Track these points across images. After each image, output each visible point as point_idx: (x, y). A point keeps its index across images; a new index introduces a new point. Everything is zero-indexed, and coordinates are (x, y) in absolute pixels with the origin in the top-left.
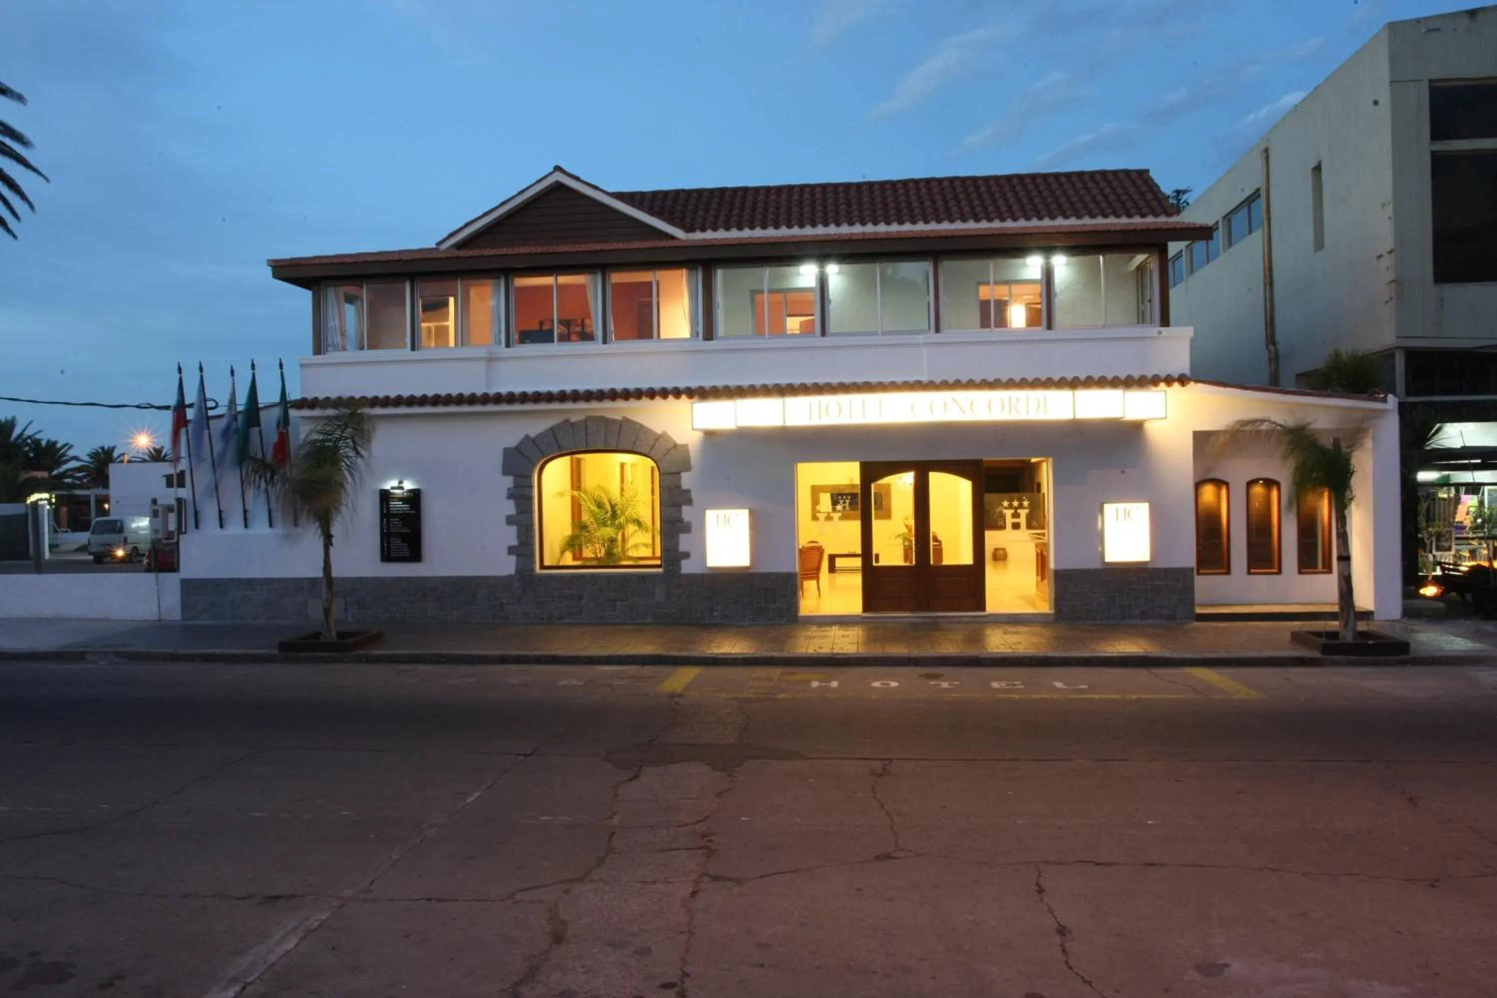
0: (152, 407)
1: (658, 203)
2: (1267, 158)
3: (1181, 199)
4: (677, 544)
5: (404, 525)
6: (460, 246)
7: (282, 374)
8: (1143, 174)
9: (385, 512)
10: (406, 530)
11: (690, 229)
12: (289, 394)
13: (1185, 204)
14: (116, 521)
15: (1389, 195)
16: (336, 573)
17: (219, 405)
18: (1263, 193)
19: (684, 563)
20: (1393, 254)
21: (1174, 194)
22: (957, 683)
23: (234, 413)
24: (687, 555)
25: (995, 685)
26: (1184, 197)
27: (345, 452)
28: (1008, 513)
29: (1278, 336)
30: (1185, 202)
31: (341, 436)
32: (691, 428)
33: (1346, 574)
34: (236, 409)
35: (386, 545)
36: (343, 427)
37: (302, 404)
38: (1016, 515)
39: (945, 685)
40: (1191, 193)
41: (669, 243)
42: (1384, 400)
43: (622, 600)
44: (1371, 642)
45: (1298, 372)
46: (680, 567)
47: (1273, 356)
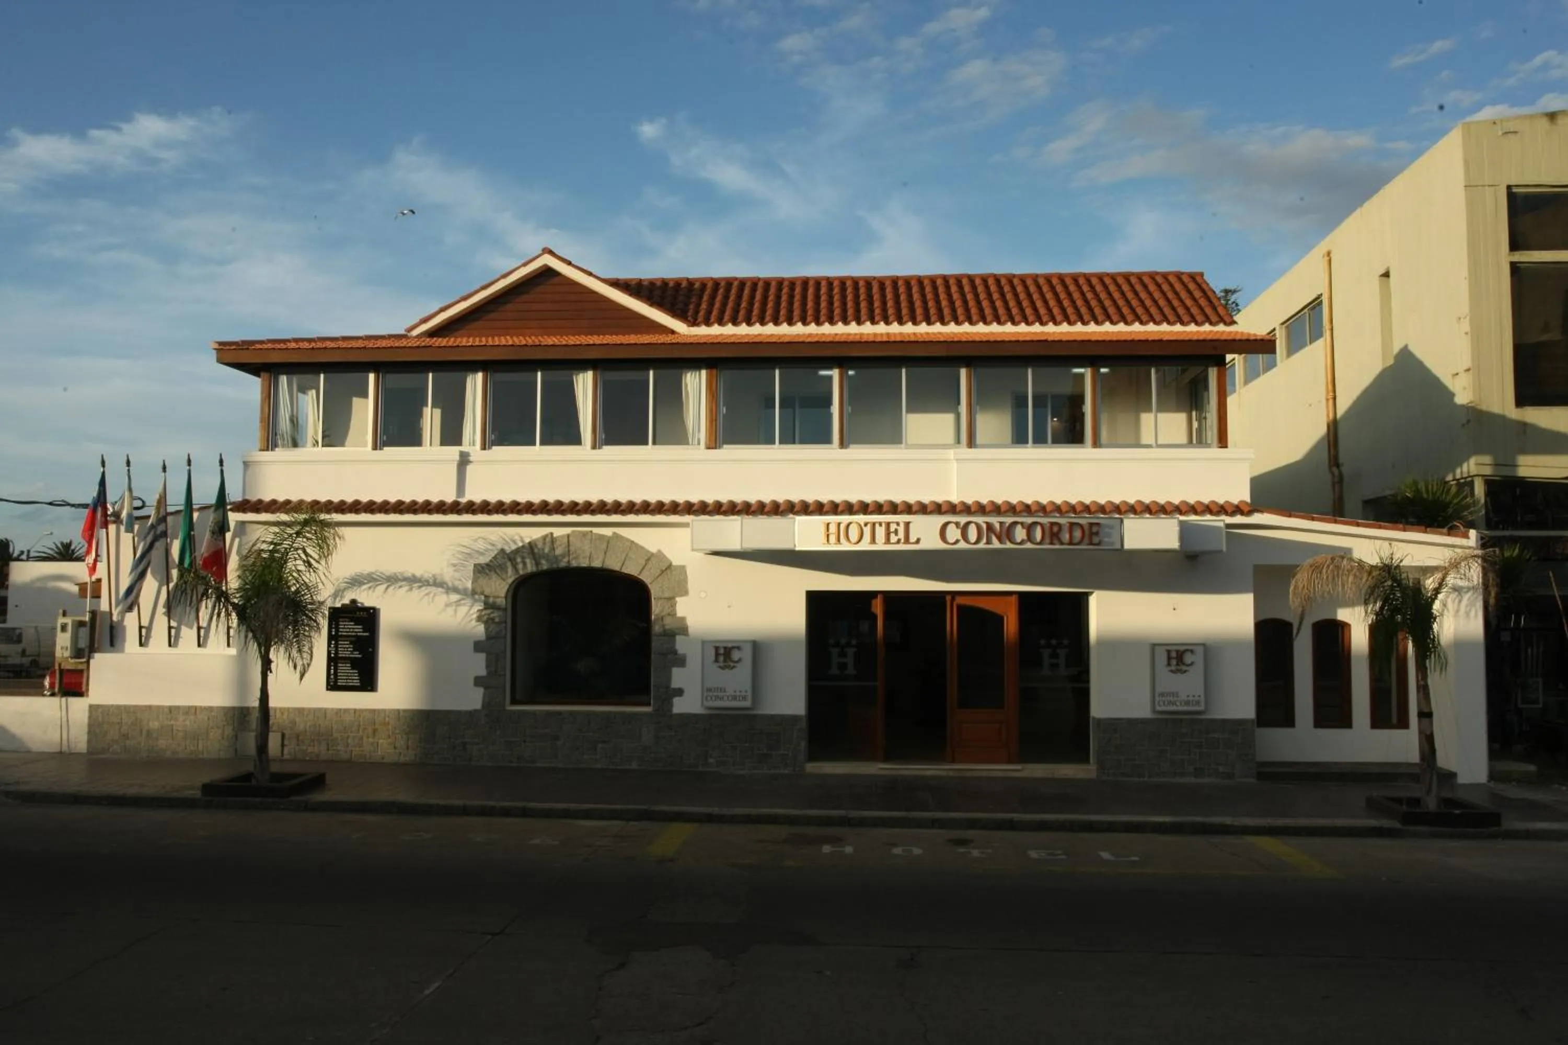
0: (68, 504)
1: (657, 292)
2: (1330, 261)
3: (1229, 300)
4: (669, 679)
5: (355, 649)
6: (432, 333)
7: (222, 471)
8: (1196, 278)
9: (333, 633)
10: (357, 655)
11: (694, 323)
12: (228, 494)
13: (1234, 305)
14: (14, 629)
15: (1465, 309)
16: (274, 702)
17: (147, 504)
18: (1325, 300)
19: (676, 700)
20: (1471, 371)
21: (1223, 294)
22: (989, 851)
23: (162, 513)
24: (680, 692)
25: (1033, 854)
26: (1233, 298)
27: (295, 566)
28: (1046, 653)
29: (1342, 458)
30: (1234, 302)
31: (292, 547)
32: (689, 548)
33: (1428, 733)
34: (166, 509)
35: (332, 671)
36: (295, 535)
37: (244, 506)
38: (1054, 655)
39: (976, 853)
40: (1240, 293)
41: (668, 339)
42: (1466, 536)
43: (604, 742)
44: (1457, 812)
45: (1366, 498)
46: (671, 705)
47: (1336, 480)
